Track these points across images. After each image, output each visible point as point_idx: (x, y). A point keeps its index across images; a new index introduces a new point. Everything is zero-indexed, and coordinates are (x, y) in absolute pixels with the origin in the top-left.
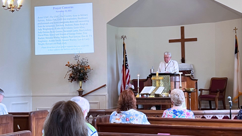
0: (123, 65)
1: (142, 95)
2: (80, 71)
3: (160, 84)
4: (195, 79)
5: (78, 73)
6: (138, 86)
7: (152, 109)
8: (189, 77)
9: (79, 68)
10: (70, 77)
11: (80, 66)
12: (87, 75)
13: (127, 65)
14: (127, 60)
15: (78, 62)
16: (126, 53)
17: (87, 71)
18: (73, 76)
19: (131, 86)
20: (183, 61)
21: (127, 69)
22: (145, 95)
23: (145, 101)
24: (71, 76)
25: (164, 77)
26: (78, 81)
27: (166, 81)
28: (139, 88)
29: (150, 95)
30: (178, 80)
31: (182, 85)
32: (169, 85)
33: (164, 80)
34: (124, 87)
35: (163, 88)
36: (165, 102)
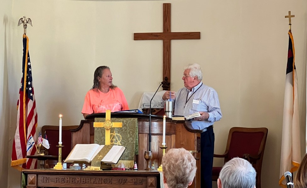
0: (21, 90)
1: (69, 164)
3: (113, 139)
6: (60, 143)
8: (183, 124)
14: (31, 78)
16: (29, 61)
19: (42, 140)
20: (166, 84)
21: (30, 100)
22: (77, 165)
23: (78, 178)
25: (123, 122)
27: (129, 133)
28: (62, 148)
29: (90, 165)
30: (158, 130)
31: (166, 142)
32: (136, 140)
33: (123, 128)
34: (20, 145)
35: (122, 148)
36: (125, 183)
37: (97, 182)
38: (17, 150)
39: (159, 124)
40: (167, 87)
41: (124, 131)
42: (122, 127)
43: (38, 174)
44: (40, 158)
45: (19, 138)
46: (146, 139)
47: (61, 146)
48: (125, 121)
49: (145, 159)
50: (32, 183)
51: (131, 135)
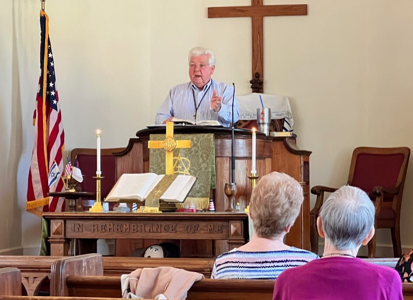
0: (39, 96)
1: (112, 204)
3: (177, 165)
4: (301, 149)
6: (99, 172)
7: (149, 257)
8: (282, 142)
13: (53, 93)
14: (54, 77)
16: (50, 51)
19: (71, 169)
20: (257, 85)
21: (54, 110)
22: (123, 205)
23: (126, 225)
25: (192, 140)
27: (202, 156)
28: (102, 180)
29: (144, 205)
30: (245, 151)
31: (256, 169)
32: (212, 168)
33: (193, 149)
34: (40, 178)
35: (191, 180)
36: (196, 231)
37: (155, 230)
38: (34, 186)
39: (246, 143)
40: (259, 88)
41: (193, 153)
42: (190, 147)
43: (65, 219)
44: (69, 196)
45: (38, 167)
46: (227, 165)
47: (100, 177)
48: (195, 139)
49: (225, 196)
50: (57, 233)
51: (205, 159)
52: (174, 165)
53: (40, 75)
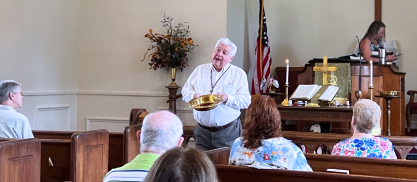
0: (259, 39)
1: (294, 101)
2: (172, 49)
3: (330, 79)
4: (400, 71)
5: (168, 52)
6: (287, 83)
9: (172, 42)
10: (152, 60)
11: (174, 39)
12: (187, 57)
14: (266, 29)
15: (170, 31)
16: (264, 15)
17: (187, 49)
18: (158, 58)
19: (273, 81)
21: (266, 47)
22: (301, 101)
23: (300, 113)
24: (155, 57)
25: (338, 66)
26: (168, 68)
27: (343, 75)
28: (289, 88)
29: (310, 102)
30: (367, 72)
31: (373, 83)
32: (349, 82)
33: (338, 72)
34: (258, 83)
35: (337, 89)
37: (316, 116)
38: (255, 87)
39: (368, 68)
41: (338, 74)
42: (337, 70)
44: (272, 95)
45: (257, 77)
46: (357, 80)
47: (288, 86)
48: (340, 66)
49: (355, 97)
51: (345, 77)
52: (328, 79)
53: (259, 27)
